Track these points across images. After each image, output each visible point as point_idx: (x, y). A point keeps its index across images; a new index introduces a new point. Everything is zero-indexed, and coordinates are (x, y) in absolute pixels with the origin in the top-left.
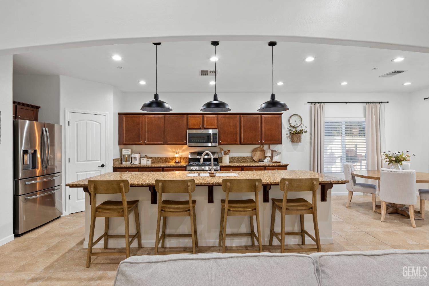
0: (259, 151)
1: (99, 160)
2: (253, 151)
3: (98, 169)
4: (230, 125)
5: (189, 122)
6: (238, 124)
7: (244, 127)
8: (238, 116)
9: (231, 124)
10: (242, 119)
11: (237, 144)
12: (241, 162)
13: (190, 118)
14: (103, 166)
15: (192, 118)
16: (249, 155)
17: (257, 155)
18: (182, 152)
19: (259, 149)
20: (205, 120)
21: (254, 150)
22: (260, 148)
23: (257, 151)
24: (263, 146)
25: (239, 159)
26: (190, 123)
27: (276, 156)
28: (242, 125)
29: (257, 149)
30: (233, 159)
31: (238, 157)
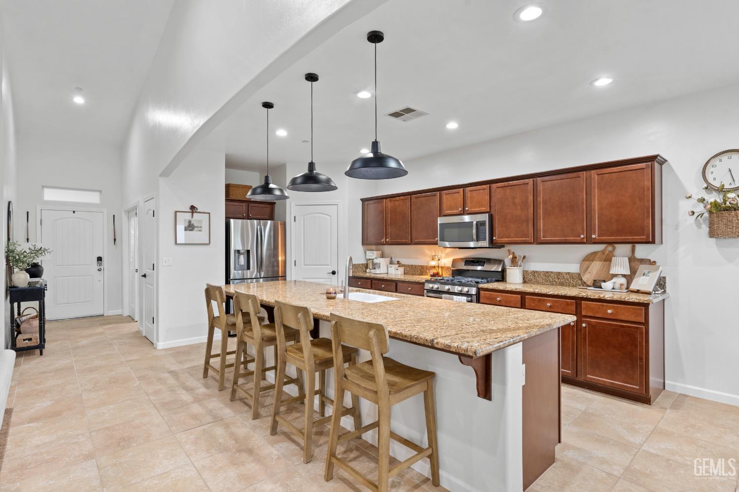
0: (600, 261)
1: (330, 264)
2: (583, 261)
3: (327, 277)
4: (514, 203)
5: (444, 203)
6: (531, 198)
7: (545, 202)
8: (530, 181)
9: (517, 201)
10: (540, 187)
11: (531, 243)
12: (553, 285)
13: (444, 197)
14: (334, 273)
15: (448, 196)
16: (574, 268)
17: (592, 270)
18: (445, 258)
19: (598, 255)
20: (468, 197)
21: (590, 258)
22: (604, 254)
23: (593, 261)
24: (614, 249)
25: (548, 277)
26: (444, 206)
27: (644, 275)
28: (540, 199)
29: (596, 256)
30: (535, 276)
31: (548, 272)
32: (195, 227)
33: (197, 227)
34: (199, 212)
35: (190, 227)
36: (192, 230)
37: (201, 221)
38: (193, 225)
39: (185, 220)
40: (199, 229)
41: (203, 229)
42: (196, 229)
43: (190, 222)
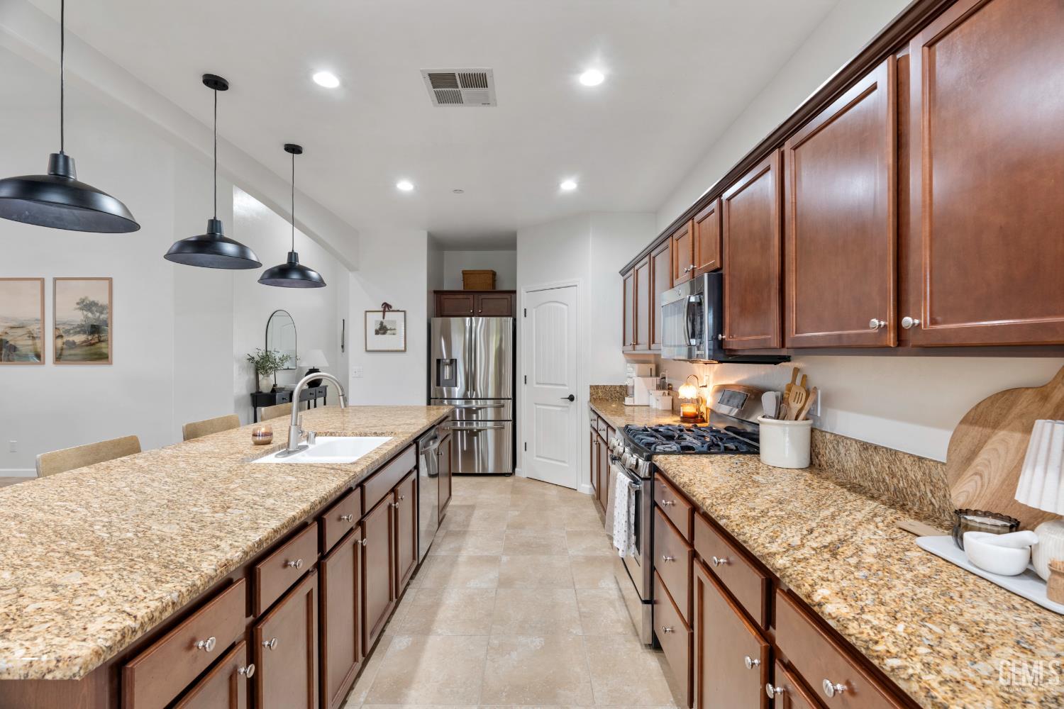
1: (566, 384)
5: (675, 261)
14: (571, 398)
17: (987, 465)
20: (697, 239)
22: (1046, 397)
26: (675, 266)
29: (1010, 408)
32: (388, 330)
33: (391, 330)
34: (393, 311)
35: (382, 330)
36: (384, 333)
37: (394, 322)
38: (385, 327)
39: (376, 321)
40: (393, 332)
41: (397, 332)
42: (389, 331)
43: (382, 323)
